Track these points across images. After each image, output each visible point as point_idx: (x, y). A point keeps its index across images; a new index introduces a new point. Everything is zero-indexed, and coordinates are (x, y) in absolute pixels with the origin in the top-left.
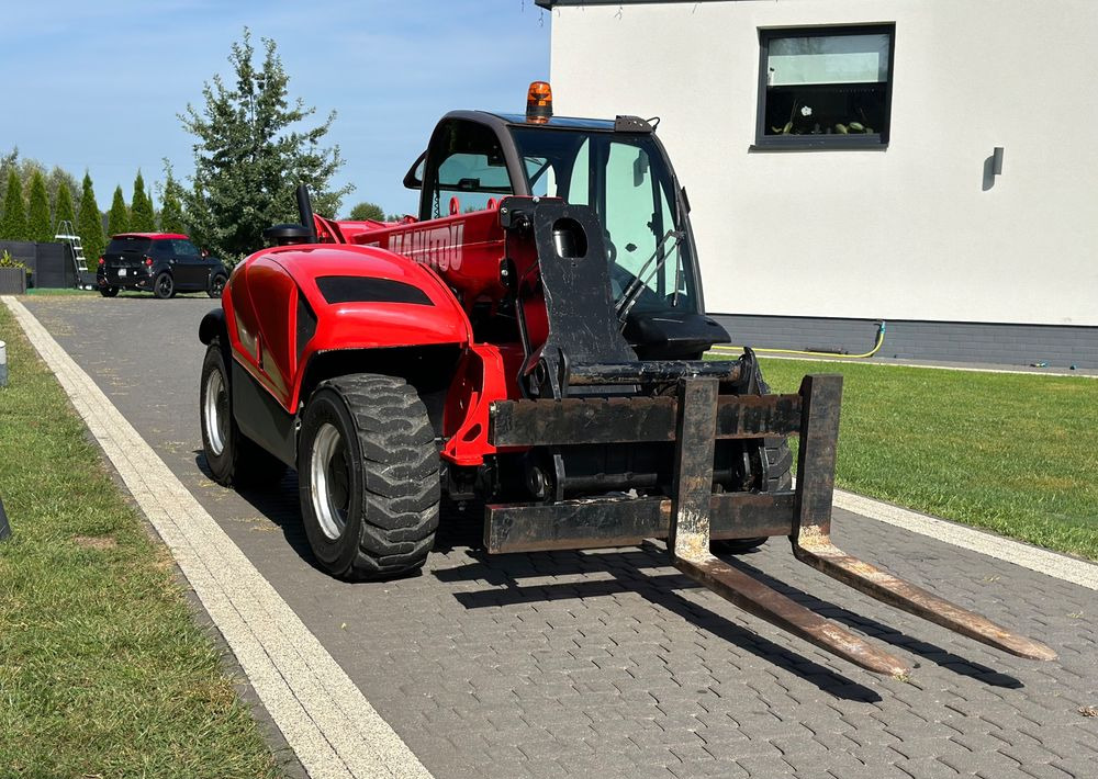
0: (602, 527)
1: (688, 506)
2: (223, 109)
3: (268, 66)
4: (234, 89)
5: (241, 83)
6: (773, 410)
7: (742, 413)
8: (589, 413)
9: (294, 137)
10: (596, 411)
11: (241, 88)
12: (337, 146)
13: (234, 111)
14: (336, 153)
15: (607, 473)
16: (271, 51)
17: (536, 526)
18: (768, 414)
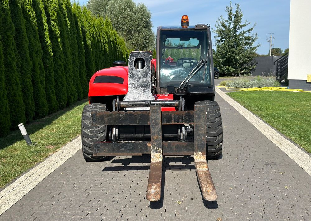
0: (128, 150)
1: (154, 145)
2: (223, 25)
3: (237, 11)
4: (227, 19)
5: (228, 17)
6: (184, 116)
7: (173, 116)
8: (121, 116)
9: (244, 31)
10: (123, 115)
11: (229, 19)
12: (256, 33)
13: (226, 25)
14: (256, 35)
15: (136, 133)
16: (238, 7)
17: (107, 149)
18: (182, 117)
